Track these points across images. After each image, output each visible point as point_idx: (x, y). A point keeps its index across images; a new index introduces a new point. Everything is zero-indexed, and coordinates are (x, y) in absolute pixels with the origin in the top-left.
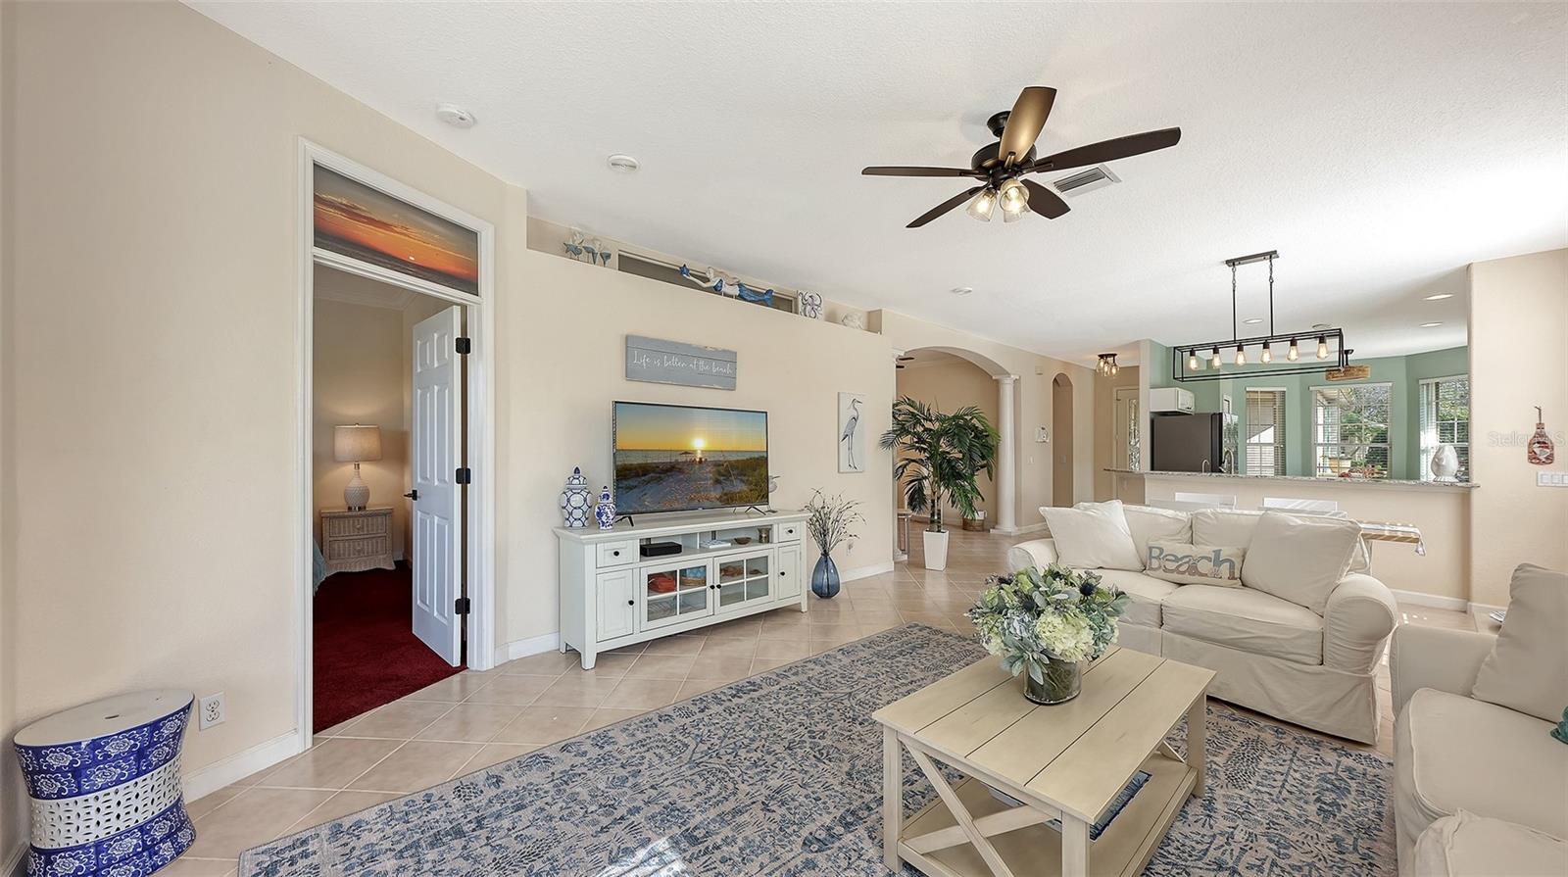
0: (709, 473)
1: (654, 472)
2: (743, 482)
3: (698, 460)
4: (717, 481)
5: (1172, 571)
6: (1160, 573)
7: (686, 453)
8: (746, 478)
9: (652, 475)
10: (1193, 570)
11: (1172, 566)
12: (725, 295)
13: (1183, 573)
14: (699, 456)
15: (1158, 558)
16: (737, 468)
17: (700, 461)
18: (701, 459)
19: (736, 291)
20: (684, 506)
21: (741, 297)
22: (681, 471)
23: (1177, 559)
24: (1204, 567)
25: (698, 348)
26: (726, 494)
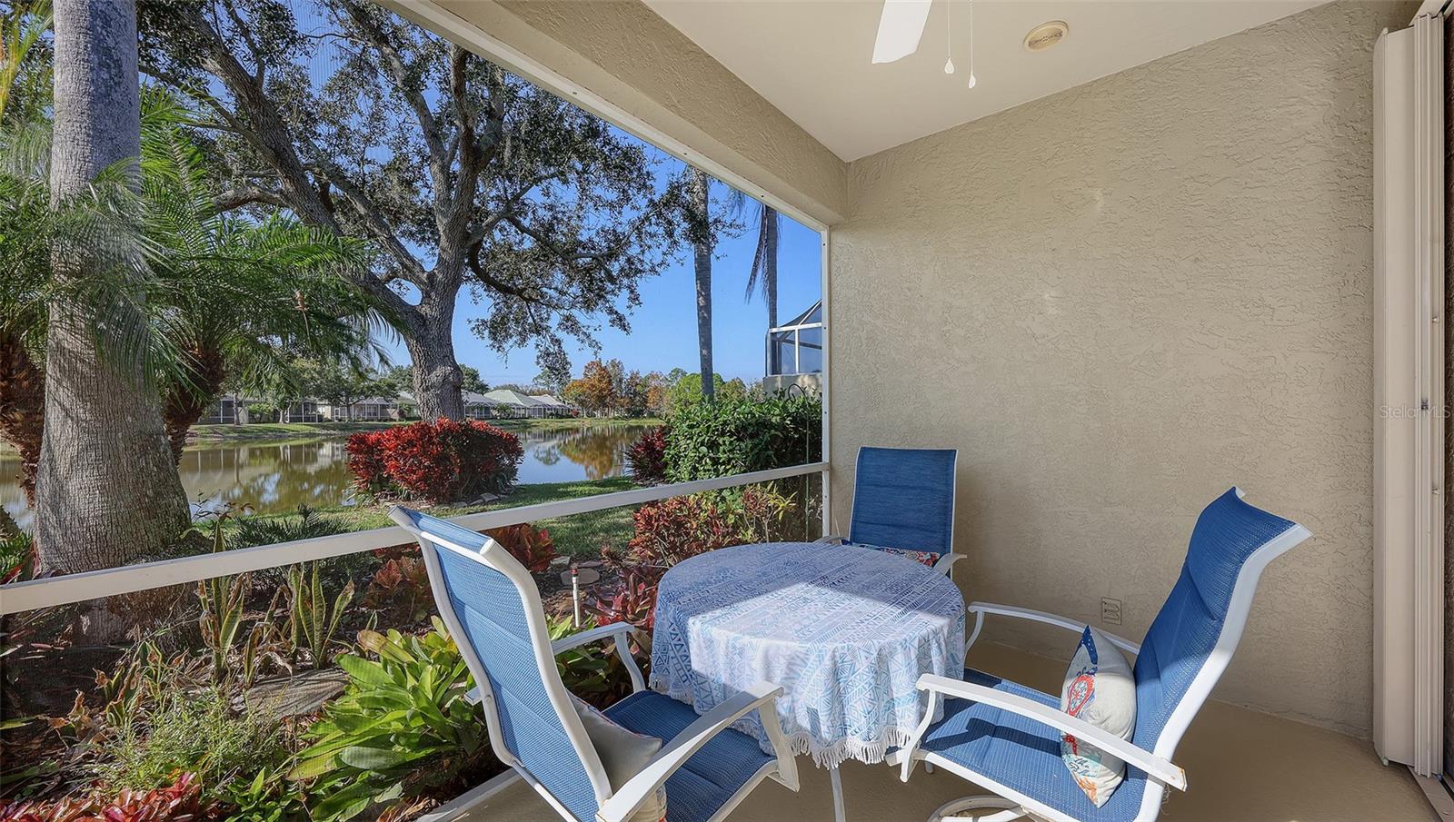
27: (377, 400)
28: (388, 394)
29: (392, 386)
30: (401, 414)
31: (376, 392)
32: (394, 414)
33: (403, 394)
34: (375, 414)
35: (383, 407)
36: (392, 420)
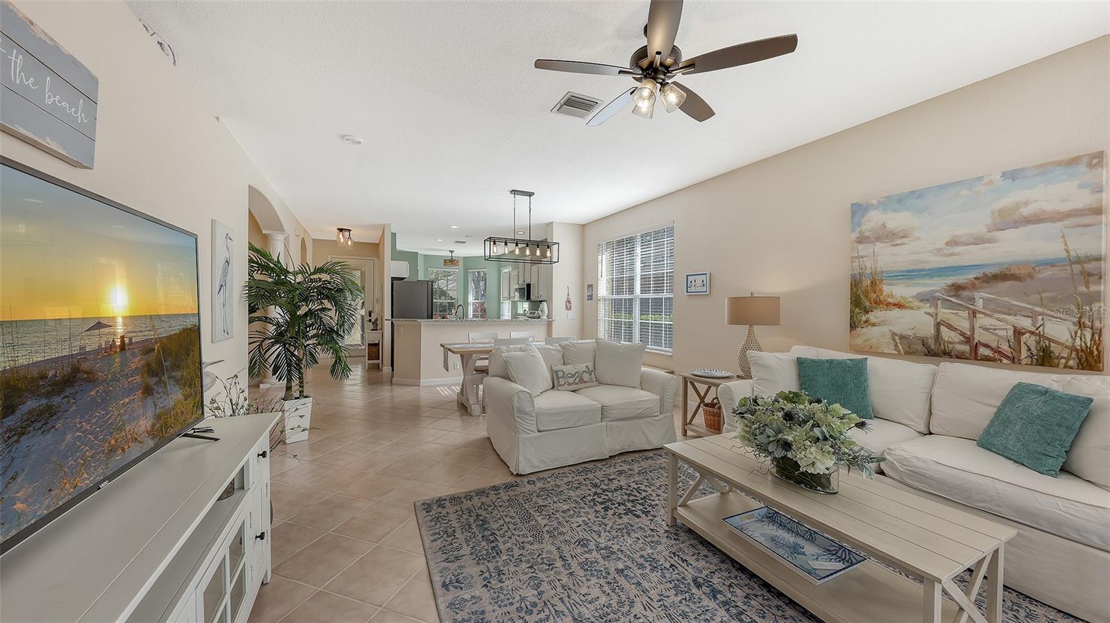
5: (572, 384)
6: (566, 387)
7: (97, 327)
10: (582, 381)
11: (571, 380)
13: (577, 384)
15: (563, 377)
22: (91, 378)
23: (573, 376)
24: (586, 377)
26: (159, 418)
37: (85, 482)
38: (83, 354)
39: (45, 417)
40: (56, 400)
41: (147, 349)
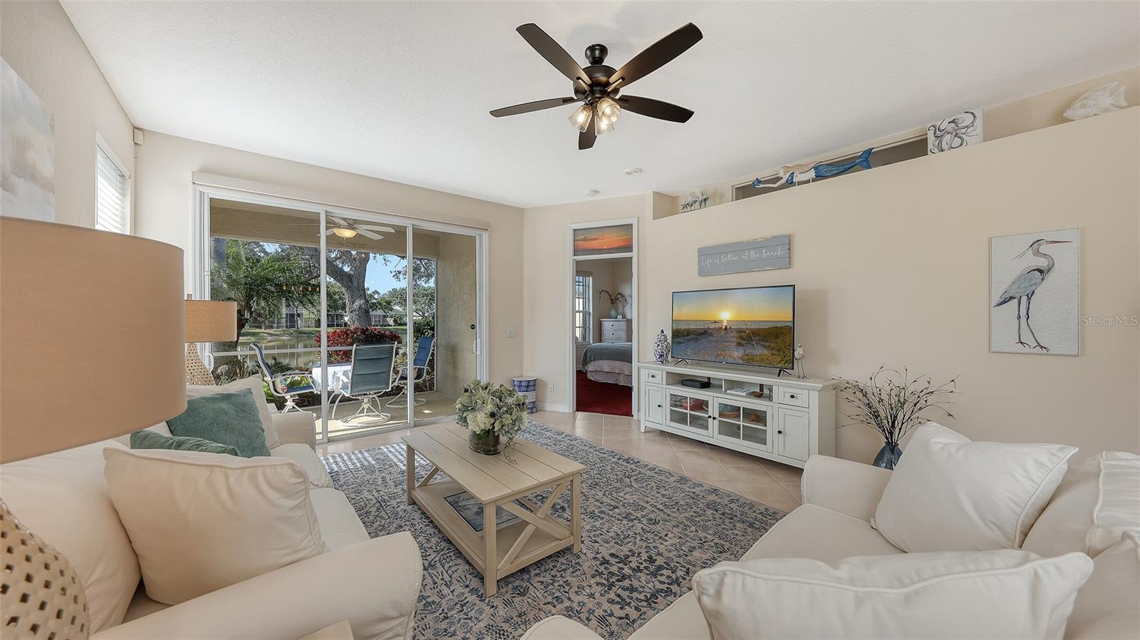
0: (733, 338)
1: (693, 334)
2: (765, 347)
3: (724, 327)
4: (739, 344)
7: (715, 322)
8: (768, 344)
9: (692, 336)
12: (800, 183)
14: (725, 324)
16: (759, 335)
17: (726, 329)
18: (726, 327)
19: (812, 174)
20: (713, 359)
21: (819, 177)
22: (711, 334)
25: (749, 243)
26: (747, 355)
27: (380, 312)
28: (386, 308)
29: (389, 303)
30: (395, 321)
31: (379, 307)
32: (391, 321)
33: (397, 308)
34: (379, 321)
35: (385, 317)
36: (389, 325)
37: (708, 358)
38: (708, 328)
39: (696, 340)
40: (699, 337)
41: (740, 331)
